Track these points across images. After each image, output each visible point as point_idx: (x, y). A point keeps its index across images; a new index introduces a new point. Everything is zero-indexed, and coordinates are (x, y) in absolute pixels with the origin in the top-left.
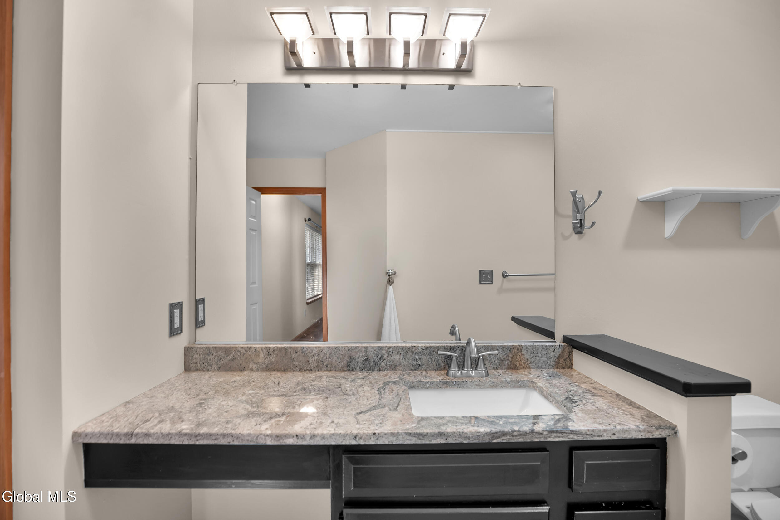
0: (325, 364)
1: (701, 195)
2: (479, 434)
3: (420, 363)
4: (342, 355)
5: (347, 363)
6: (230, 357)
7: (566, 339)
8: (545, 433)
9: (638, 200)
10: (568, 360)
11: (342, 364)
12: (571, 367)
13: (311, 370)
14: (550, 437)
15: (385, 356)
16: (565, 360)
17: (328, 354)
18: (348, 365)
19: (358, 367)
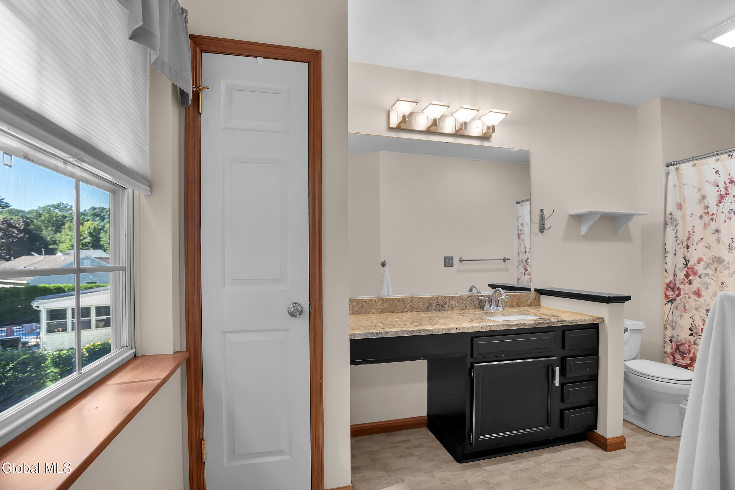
0: (415, 308)
1: (601, 214)
2: (531, 324)
3: (466, 305)
4: (424, 302)
5: (428, 307)
6: (360, 306)
7: (537, 290)
8: (556, 322)
9: (569, 215)
10: (538, 301)
11: (425, 307)
12: (539, 305)
13: (408, 312)
14: (558, 324)
15: (448, 302)
16: (537, 301)
17: (417, 302)
18: (428, 308)
19: (434, 309)
